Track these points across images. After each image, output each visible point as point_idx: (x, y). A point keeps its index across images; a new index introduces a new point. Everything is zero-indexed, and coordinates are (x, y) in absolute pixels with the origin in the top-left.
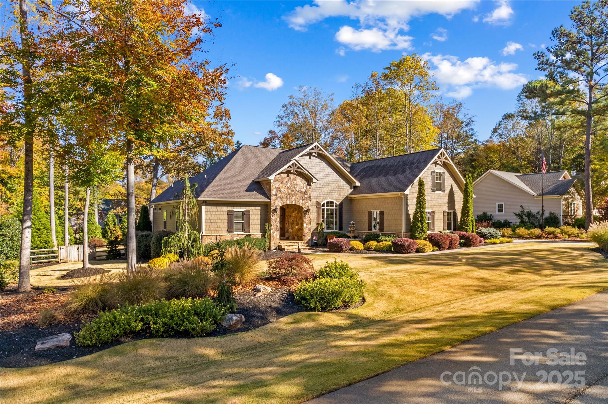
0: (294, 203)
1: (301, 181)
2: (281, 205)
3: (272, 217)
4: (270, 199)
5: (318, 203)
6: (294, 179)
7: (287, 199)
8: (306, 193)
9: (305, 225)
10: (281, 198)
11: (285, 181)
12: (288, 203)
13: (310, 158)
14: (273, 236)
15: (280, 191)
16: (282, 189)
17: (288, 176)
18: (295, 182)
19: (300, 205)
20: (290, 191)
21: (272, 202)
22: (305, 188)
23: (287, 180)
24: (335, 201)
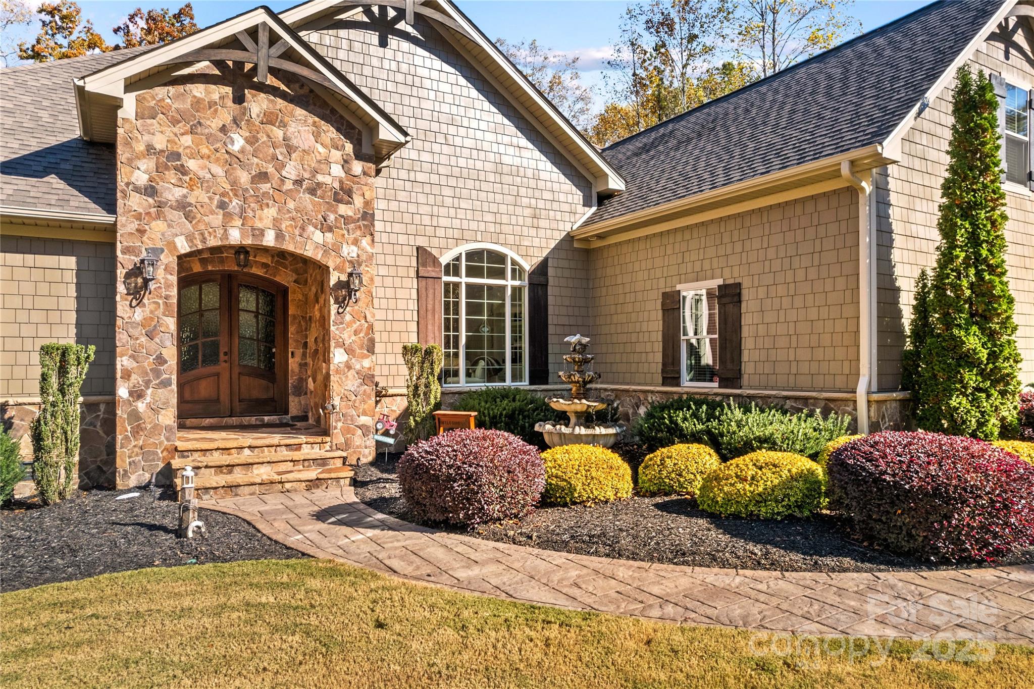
0: (269, 240)
1: (317, 136)
2: (183, 247)
3: (122, 307)
4: (111, 208)
5: (423, 256)
6: (270, 119)
7: (228, 216)
8: (344, 194)
9: (338, 357)
10: (182, 206)
11: (215, 124)
12: (235, 237)
13: (383, 43)
14: (135, 416)
15: (182, 170)
16: (192, 164)
17: (239, 99)
18: (279, 133)
19: (309, 252)
20: (244, 178)
21: (126, 226)
22: (337, 170)
23: (225, 116)
24: (511, 254)
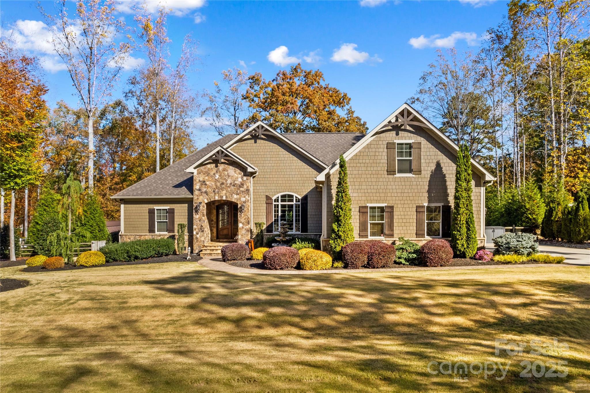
0: (224, 198)
1: (235, 172)
2: (206, 201)
3: (194, 216)
4: (193, 195)
5: (268, 198)
6: (224, 170)
7: (215, 194)
8: (242, 185)
9: (240, 225)
10: (206, 192)
11: (212, 173)
12: (217, 198)
13: (255, 142)
14: (197, 238)
15: (206, 185)
16: (207, 183)
17: (217, 166)
18: (226, 173)
19: (233, 200)
20: (218, 184)
21: (195, 198)
22: (240, 180)
23: (214, 171)
24: (295, 195)
